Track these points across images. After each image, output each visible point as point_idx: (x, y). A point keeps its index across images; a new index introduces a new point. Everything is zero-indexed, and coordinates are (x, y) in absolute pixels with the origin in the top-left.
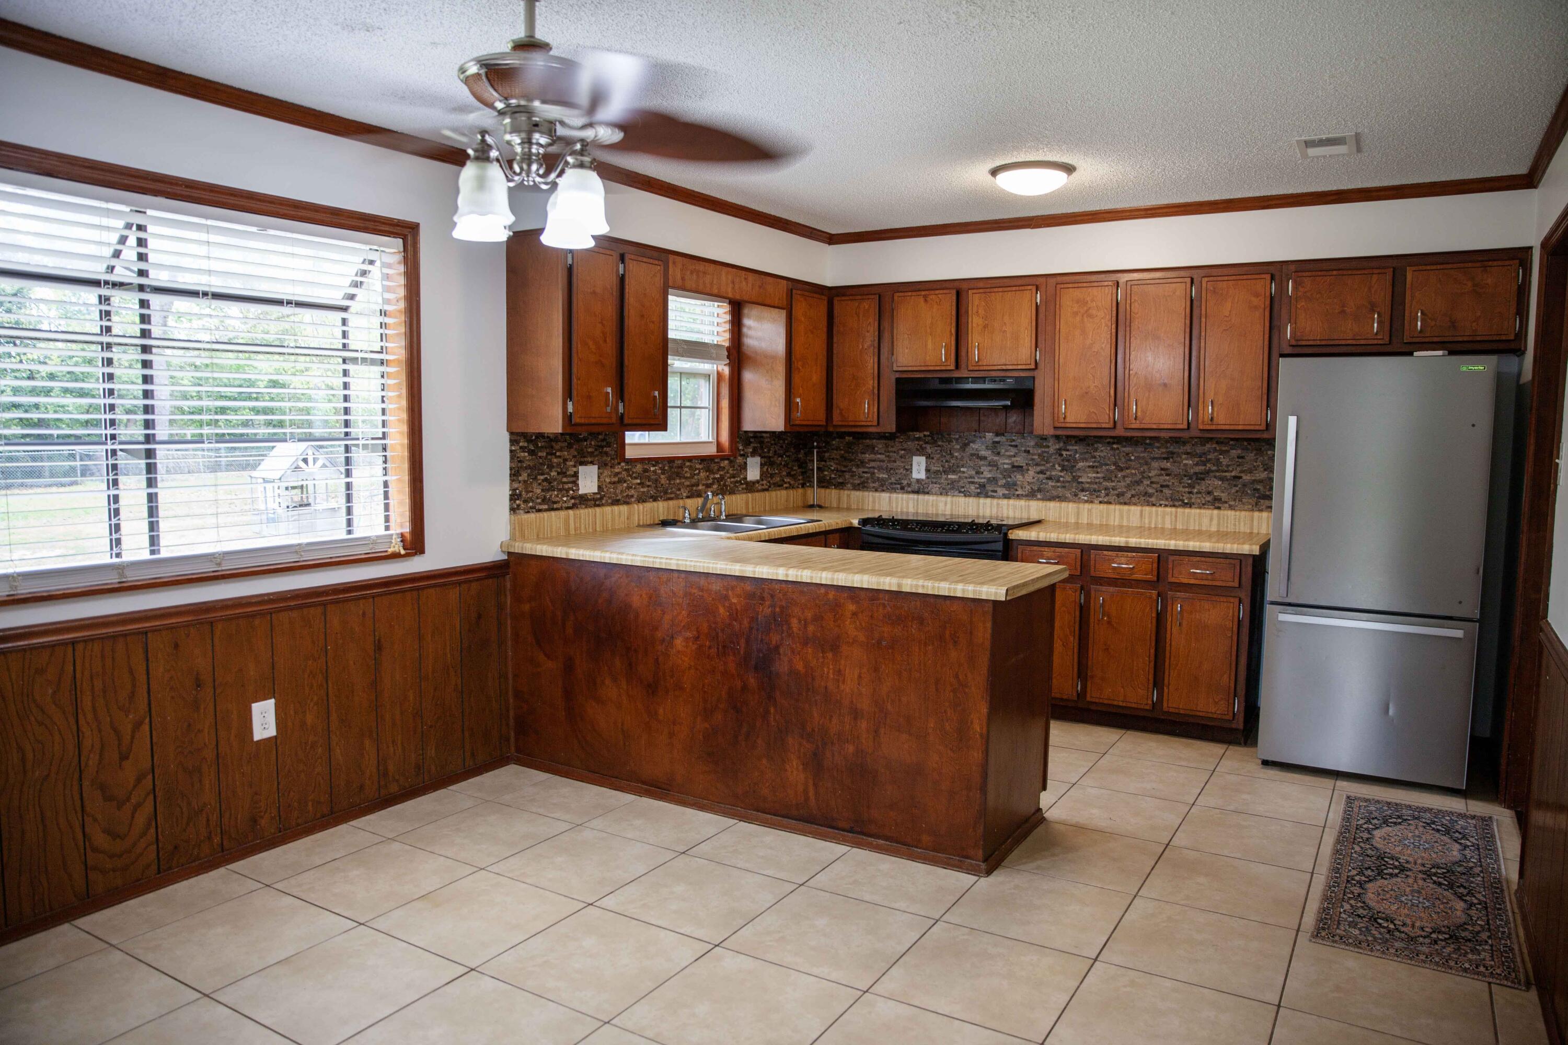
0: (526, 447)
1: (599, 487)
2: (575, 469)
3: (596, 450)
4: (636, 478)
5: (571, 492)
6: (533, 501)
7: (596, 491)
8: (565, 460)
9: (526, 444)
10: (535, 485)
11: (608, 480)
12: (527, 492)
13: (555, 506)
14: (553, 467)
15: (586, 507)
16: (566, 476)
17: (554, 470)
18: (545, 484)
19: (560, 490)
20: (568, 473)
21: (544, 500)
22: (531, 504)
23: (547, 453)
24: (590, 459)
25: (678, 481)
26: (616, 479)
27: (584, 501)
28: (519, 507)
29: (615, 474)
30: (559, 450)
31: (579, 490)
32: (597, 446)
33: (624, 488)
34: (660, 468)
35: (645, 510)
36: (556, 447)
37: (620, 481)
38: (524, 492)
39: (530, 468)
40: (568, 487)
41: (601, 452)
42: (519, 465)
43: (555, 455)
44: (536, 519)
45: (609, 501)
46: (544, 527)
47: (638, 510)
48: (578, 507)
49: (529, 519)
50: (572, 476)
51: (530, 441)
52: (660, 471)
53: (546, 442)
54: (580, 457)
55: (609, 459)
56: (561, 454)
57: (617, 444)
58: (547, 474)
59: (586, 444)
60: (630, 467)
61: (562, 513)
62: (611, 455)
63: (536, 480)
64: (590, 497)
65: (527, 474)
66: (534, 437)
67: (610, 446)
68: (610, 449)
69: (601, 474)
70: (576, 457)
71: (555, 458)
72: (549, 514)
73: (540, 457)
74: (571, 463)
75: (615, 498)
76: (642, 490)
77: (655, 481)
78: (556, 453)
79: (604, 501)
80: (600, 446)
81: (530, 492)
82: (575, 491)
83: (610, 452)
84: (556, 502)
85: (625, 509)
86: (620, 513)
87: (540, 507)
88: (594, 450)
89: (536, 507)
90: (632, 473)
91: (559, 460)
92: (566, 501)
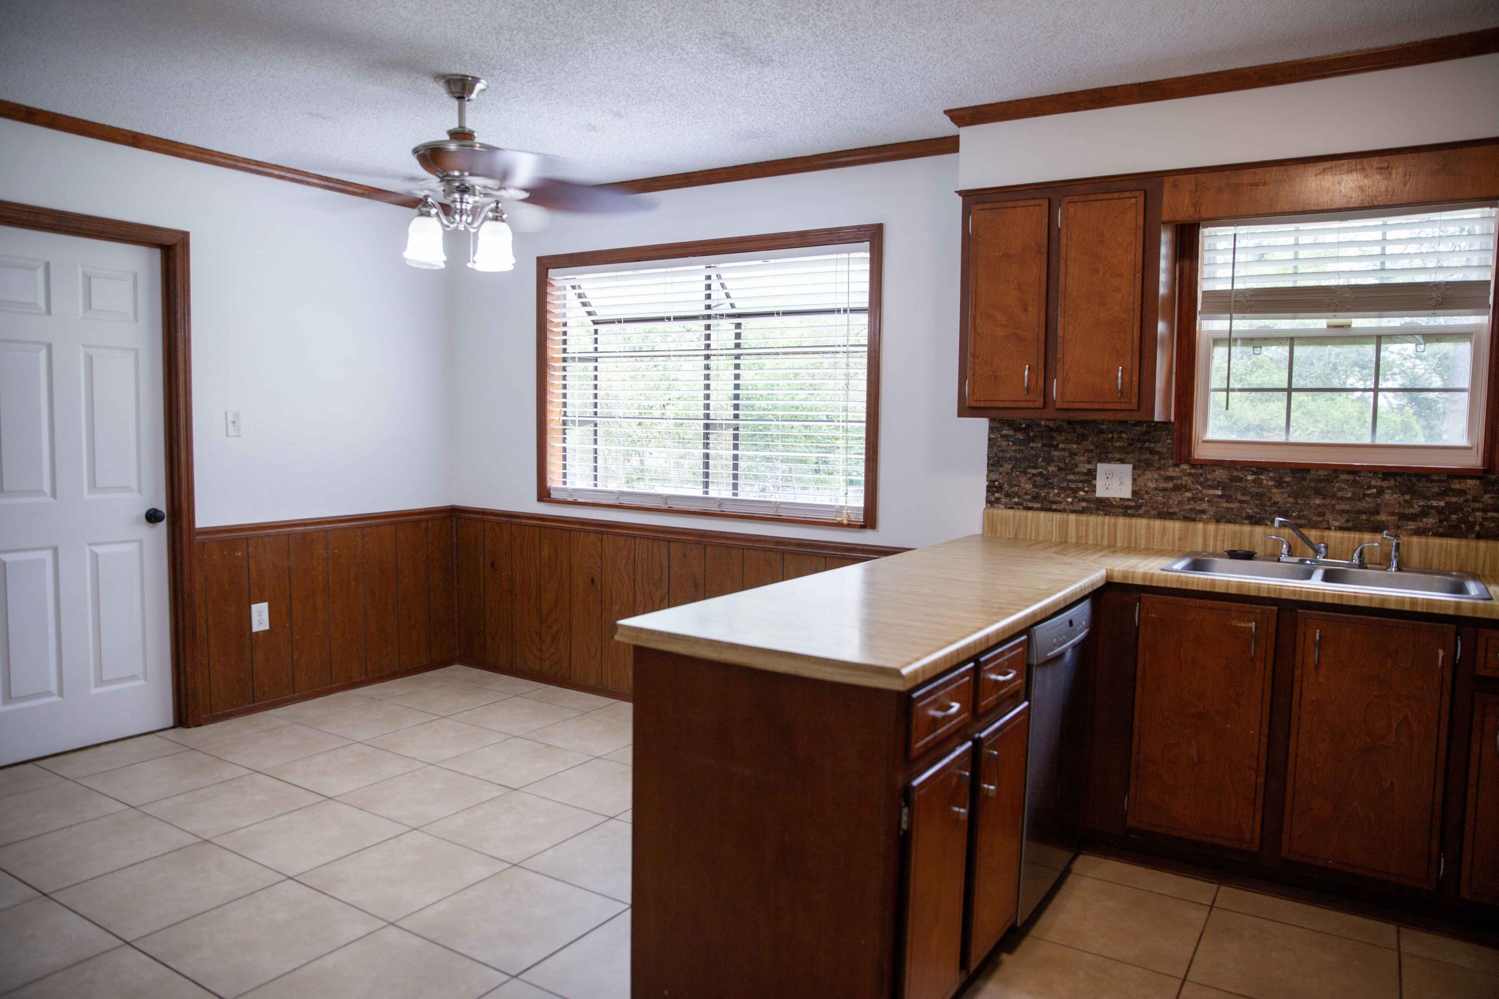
0: (1011, 436)
1: (1134, 493)
2: (1089, 466)
3: (1130, 445)
4: (1216, 488)
5: (1082, 493)
6: (1019, 497)
7: (1128, 495)
8: (1072, 454)
9: (1011, 433)
10: (1023, 479)
11: (1152, 485)
12: (1012, 486)
13: (1054, 506)
14: (1053, 461)
15: (1106, 515)
16: (1073, 474)
17: (1053, 464)
18: (1038, 479)
19: (1064, 489)
20: (1077, 470)
21: (1035, 498)
22: (1016, 500)
23: (1043, 445)
24: (1117, 456)
25: (1318, 502)
26: (1170, 485)
27: (1105, 506)
28: (998, 500)
29: (1171, 479)
30: (1063, 442)
31: (1095, 492)
32: (1133, 440)
33: (1185, 499)
34: (1271, 479)
35: (1221, 532)
36: (1059, 438)
37: (1177, 488)
38: (1008, 485)
39: (1016, 459)
40: (1073, 485)
41: (1141, 449)
42: (1000, 454)
43: (1056, 447)
44: (1014, 516)
45: (1153, 512)
46: (1026, 528)
47: (1205, 531)
48: (1091, 513)
49: (1004, 515)
50: (1085, 474)
51: (1017, 429)
52: (1271, 483)
53: (1043, 431)
54: (1102, 452)
55: (1157, 457)
56: (1067, 446)
57: (1172, 439)
58: (1042, 467)
59: (1110, 436)
60: (1200, 471)
61: (1057, 516)
62: (1159, 453)
63: (1026, 473)
64: (1115, 503)
65: (1011, 466)
66: (1024, 426)
67: (1159, 442)
68: (1159, 445)
69: (1139, 476)
70: (1091, 451)
71: (1055, 450)
72: (1036, 513)
73: (1032, 448)
74: (1082, 459)
75: (1165, 510)
76: (1225, 505)
77: (1259, 496)
78: (1058, 445)
79: (1141, 512)
80: (1139, 441)
81: (1017, 486)
82: (1086, 492)
83: (1158, 449)
84: (1055, 503)
85: (1175, 526)
86: (1164, 531)
87: (1030, 505)
88: (1126, 445)
89: (1025, 504)
90: (1207, 480)
91: (1062, 453)
92: (1071, 503)
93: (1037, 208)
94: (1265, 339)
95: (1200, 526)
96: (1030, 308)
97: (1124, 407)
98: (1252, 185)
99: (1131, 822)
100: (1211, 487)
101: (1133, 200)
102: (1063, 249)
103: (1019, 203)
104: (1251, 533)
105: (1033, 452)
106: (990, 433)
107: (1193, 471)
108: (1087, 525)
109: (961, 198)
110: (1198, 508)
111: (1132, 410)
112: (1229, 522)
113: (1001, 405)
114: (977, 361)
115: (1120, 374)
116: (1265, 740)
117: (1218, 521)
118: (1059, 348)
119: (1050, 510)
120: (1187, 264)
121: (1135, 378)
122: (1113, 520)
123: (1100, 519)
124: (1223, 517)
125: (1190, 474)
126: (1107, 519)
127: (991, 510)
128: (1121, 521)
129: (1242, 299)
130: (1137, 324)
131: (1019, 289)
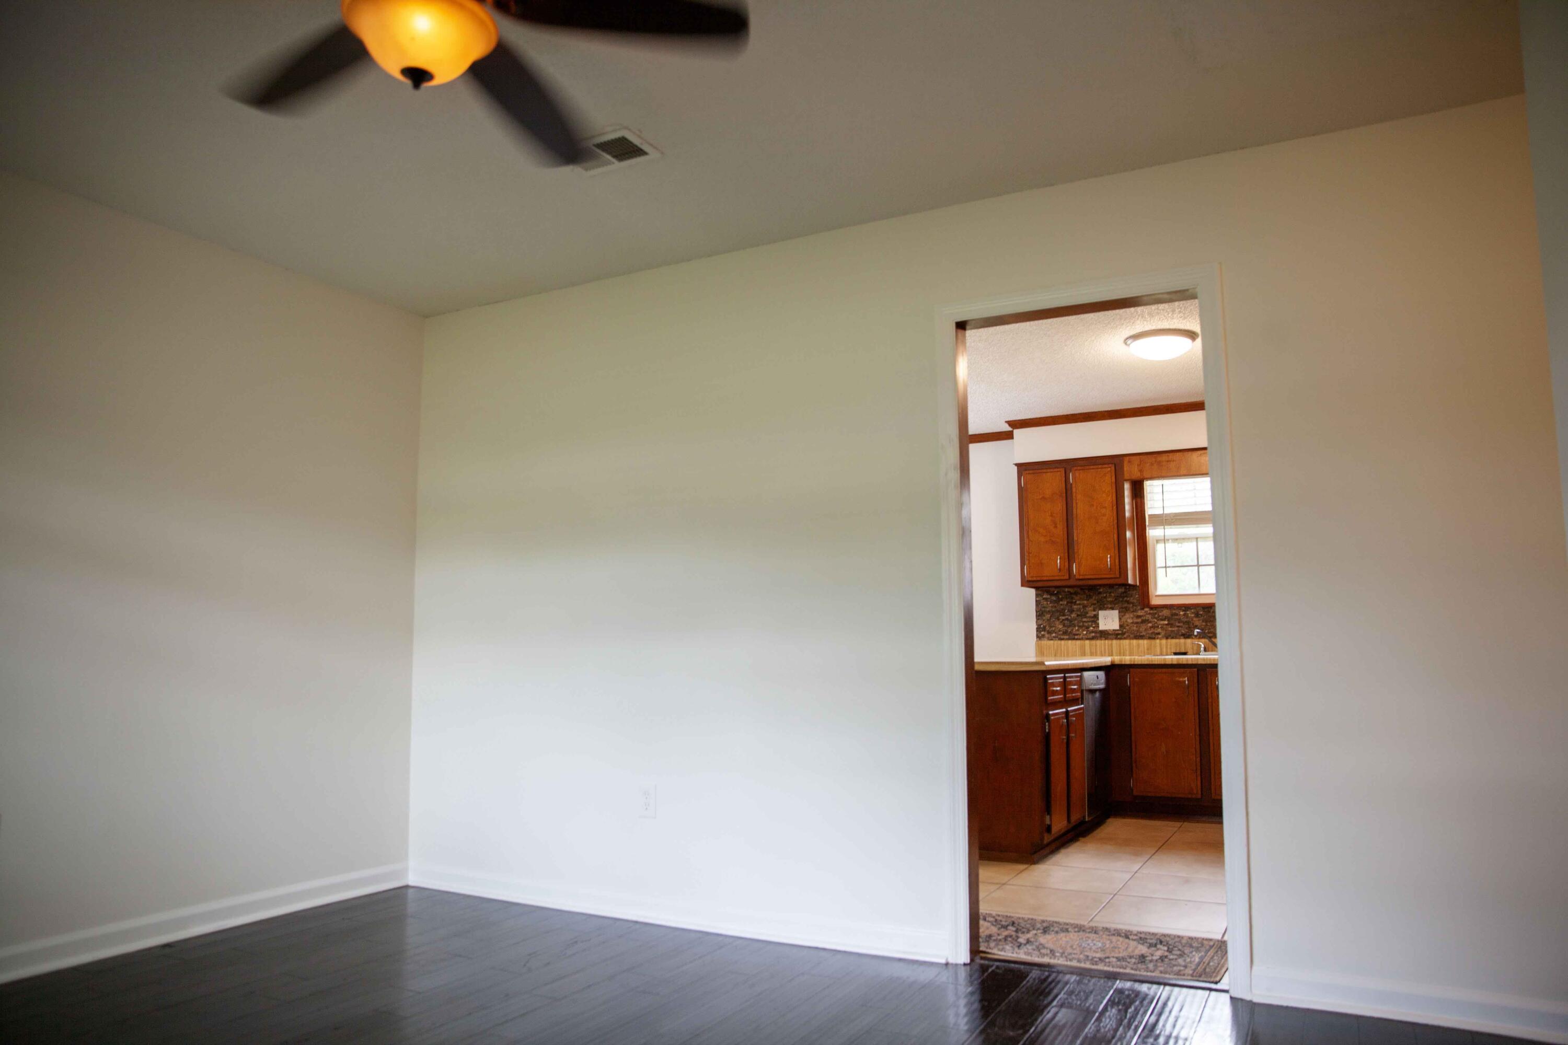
0: (1048, 599)
1: (1121, 626)
2: (1095, 613)
3: (1116, 599)
4: (1165, 620)
5: (1091, 628)
6: (1055, 633)
7: (1117, 628)
8: (1085, 607)
9: (1049, 596)
10: (1057, 623)
11: (1130, 621)
12: (1051, 627)
13: (1076, 637)
14: (1074, 611)
15: (1106, 639)
16: (1086, 617)
17: (1074, 613)
18: (1066, 622)
19: (1081, 627)
20: (1088, 615)
21: (1065, 633)
22: (1054, 635)
23: (1068, 603)
24: (1109, 606)
26: (1139, 620)
27: (1105, 635)
28: (1043, 636)
29: (1138, 617)
30: (1078, 600)
31: (1099, 627)
32: (1118, 596)
33: (1149, 627)
34: (1193, 613)
35: (1169, 644)
36: (1078, 598)
37: (1143, 622)
38: (1049, 626)
39: (1053, 612)
40: (1086, 624)
41: (1122, 601)
42: (1043, 609)
43: (1075, 603)
44: (1054, 644)
45: (1132, 636)
46: (1061, 650)
47: (1161, 644)
48: (1098, 639)
49: (1048, 644)
50: (1092, 617)
51: (1052, 594)
52: (1193, 615)
53: (1067, 595)
54: (1101, 604)
55: (1131, 605)
56: (1081, 602)
57: (1139, 595)
58: (1067, 615)
59: (1105, 595)
60: (1155, 611)
61: (1078, 642)
62: (1133, 603)
63: (1058, 619)
64: (1110, 632)
65: (1049, 616)
66: (1056, 592)
67: (1132, 596)
68: (1131, 599)
69: (1123, 616)
70: (1095, 604)
71: (1075, 605)
72: (1066, 642)
73: (1061, 605)
74: (1090, 609)
75: (1138, 634)
76: (1170, 629)
77: (1188, 623)
78: (1076, 602)
79: (1125, 636)
80: (1121, 597)
81: (1053, 627)
82: (1094, 627)
83: (1132, 601)
84: (1077, 635)
85: (1144, 643)
86: (1138, 645)
87: (1062, 637)
88: (1114, 600)
89: (1059, 637)
90: (1159, 616)
91: (1079, 606)
92: (1086, 634)
93: (1059, 473)
94: (1183, 539)
95: (1158, 641)
96: (1058, 526)
97: (1112, 576)
98: (1168, 461)
99: (1135, 793)
100: (1162, 620)
101: (1109, 469)
102: (1074, 495)
103: (1049, 470)
104: (1185, 644)
105: (1062, 607)
106: (1036, 597)
107: (1151, 612)
108: (1096, 646)
109: (1016, 468)
110: (1156, 632)
111: (1117, 578)
112: (1173, 638)
113: (1045, 579)
114: (1031, 555)
115: (1109, 560)
116: (1198, 738)
117: (1167, 638)
118: (1076, 548)
119: (1074, 639)
120: (1139, 500)
121: (1117, 561)
122: (1110, 642)
123: (1103, 642)
124: (1170, 635)
125: (1150, 613)
126: (1107, 641)
127: (1040, 642)
128: (1115, 642)
129: (1169, 518)
130: (1116, 531)
131: (1052, 516)
